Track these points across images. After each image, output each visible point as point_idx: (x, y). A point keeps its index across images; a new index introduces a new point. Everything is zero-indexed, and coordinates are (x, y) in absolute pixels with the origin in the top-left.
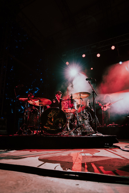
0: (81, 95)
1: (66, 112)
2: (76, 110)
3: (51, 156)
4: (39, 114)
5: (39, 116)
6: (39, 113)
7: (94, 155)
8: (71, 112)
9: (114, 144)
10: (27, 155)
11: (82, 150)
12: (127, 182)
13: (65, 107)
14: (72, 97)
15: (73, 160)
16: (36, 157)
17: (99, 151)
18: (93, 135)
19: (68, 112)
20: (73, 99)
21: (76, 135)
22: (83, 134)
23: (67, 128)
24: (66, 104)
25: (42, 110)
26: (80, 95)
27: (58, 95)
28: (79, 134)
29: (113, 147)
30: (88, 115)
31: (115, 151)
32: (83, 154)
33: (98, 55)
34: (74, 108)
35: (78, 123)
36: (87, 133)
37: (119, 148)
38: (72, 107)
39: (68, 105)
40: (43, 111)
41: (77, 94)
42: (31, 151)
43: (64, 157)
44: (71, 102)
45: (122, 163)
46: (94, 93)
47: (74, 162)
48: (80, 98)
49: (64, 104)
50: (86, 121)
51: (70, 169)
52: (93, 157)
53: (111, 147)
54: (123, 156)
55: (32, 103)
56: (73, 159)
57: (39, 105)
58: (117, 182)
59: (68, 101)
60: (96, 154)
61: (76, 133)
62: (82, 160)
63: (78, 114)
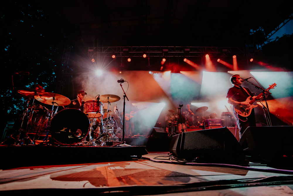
0: (110, 98)
1: (89, 116)
2: (102, 116)
3: (70, 173)
4: (50, 117)
5: (50, 119)
6: (51, 114)
7: (126, 168)
8: (95, 117)
9: (143, 156)
10: (26, 175)
11: (109, 164)
12: (178, 191)
13: (89, 110)
14: (98, 98)
15: (103, 175)
16: (45, 176)
17: (129, 164)
18: (120, 145)
19: (91, 116)
20: (99, 101)
21: (99, 146)
22: (108, 144)
23: (88, 136)
24: (90, 106)
25: (55, 110)
26: (108, 98)
27: (81, 95)
28: (102, 144)
29: (142, 159)
30: (114, 122)
31: (146, 163)
32: (112, 168)
33: (129, 60)
34: (100, 112)
35: (101, 131)
36: (113, 144)
37: (149, 159)
38: (98, 111)
39: (92, 108)
40: (56, 112)
41: (105, 96)
42: (32, 169)
43: (88, 172)
44: (97, 104)
45: (160, 173)
46: (126, 97)
47: (106, 178)
48: (108, 102)
49: (88, 106)
50: (111, 130)
51: (105, 185)
52: (126, 170)
53: (140, 159)
54: (157, 167)
55: (41, 99)
56: (102, 173)
57: (52, 104)
58: (168, 191)
59: (93, 103)
60: (128, 167)
61: (99, 143)
62: (114, 174)
63: (103, 120)
